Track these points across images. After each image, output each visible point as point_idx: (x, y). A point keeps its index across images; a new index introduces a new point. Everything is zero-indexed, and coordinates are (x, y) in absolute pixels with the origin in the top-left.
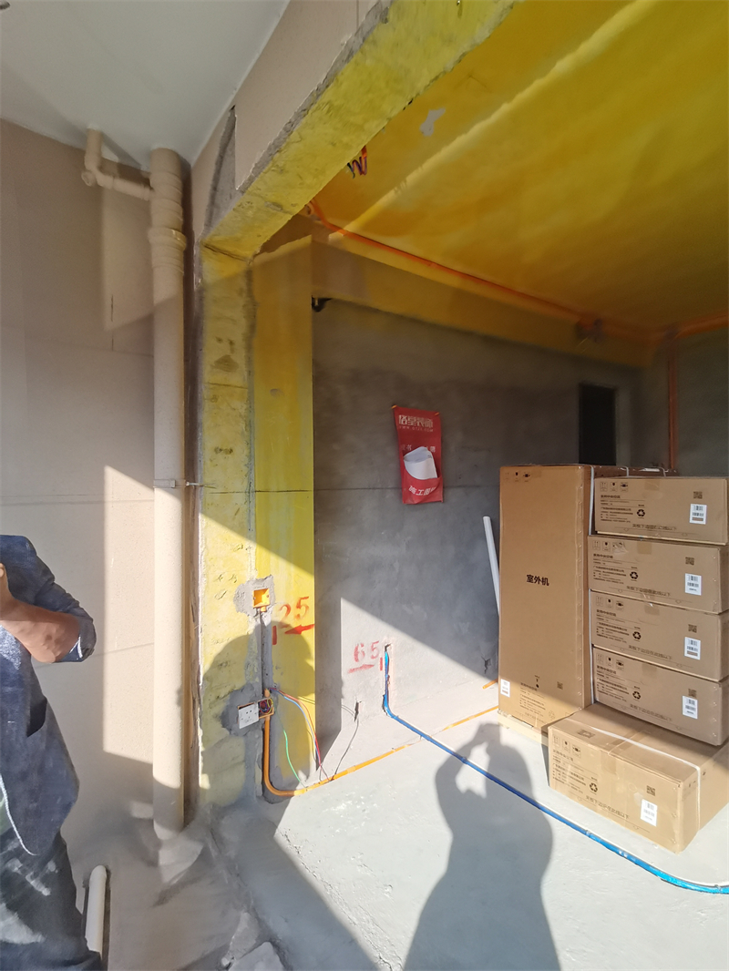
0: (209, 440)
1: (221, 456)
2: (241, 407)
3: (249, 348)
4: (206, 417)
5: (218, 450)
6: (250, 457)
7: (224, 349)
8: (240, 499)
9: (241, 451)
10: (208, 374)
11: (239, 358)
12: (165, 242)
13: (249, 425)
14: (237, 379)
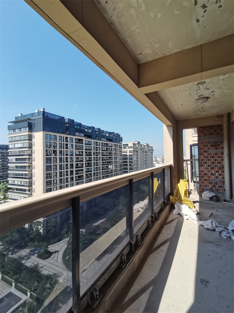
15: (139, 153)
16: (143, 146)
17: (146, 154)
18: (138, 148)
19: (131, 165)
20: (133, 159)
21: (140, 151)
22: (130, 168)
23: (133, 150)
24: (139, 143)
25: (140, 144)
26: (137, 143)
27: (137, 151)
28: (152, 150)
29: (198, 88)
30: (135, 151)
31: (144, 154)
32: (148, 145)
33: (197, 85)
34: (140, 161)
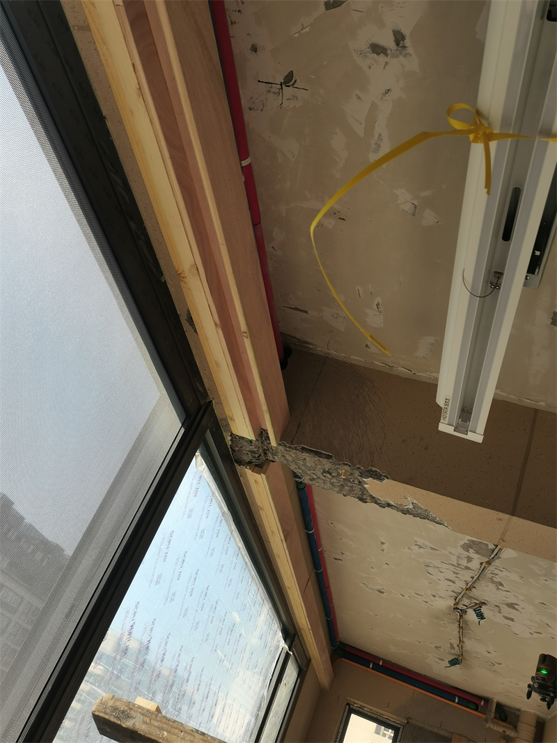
29: (464, 563)
33: (466, 547)
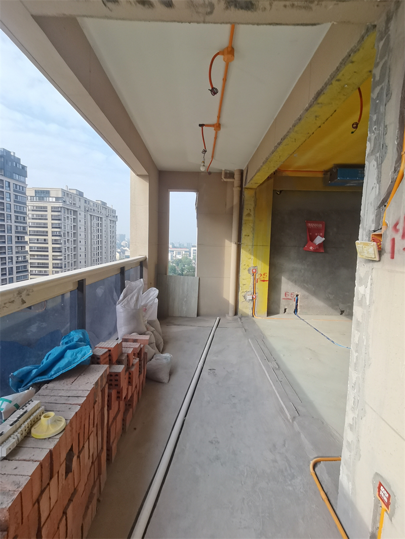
0: (244, 233)
1: (246, 237)
2: (251, 225)
3: (254, 210)
4: (243, 228)
5: (245, 235)
6: (253, 237)
7: (248, 211)
8: (250, 247)
9: (251, 236)
10: (244, 218)
11: (252, 213)
12: (236, 190)
13: (253, 229)
14: (251, 218)
15: (81, 217)
16: (92, 204)
17: (100, 222)
18: (77, 206)
19: (55, 240)
20: (63, 228)
21: (83, 214)
22: (53, 248)
23: (61, 206)
24: (81, 194)
25: (82, 196)
26: (75, 192)
27: (75, 212)
28: (114, 217)
30: (68, 209)
31: (95, 221)
32: (104, 204)
34: (83, 234)
